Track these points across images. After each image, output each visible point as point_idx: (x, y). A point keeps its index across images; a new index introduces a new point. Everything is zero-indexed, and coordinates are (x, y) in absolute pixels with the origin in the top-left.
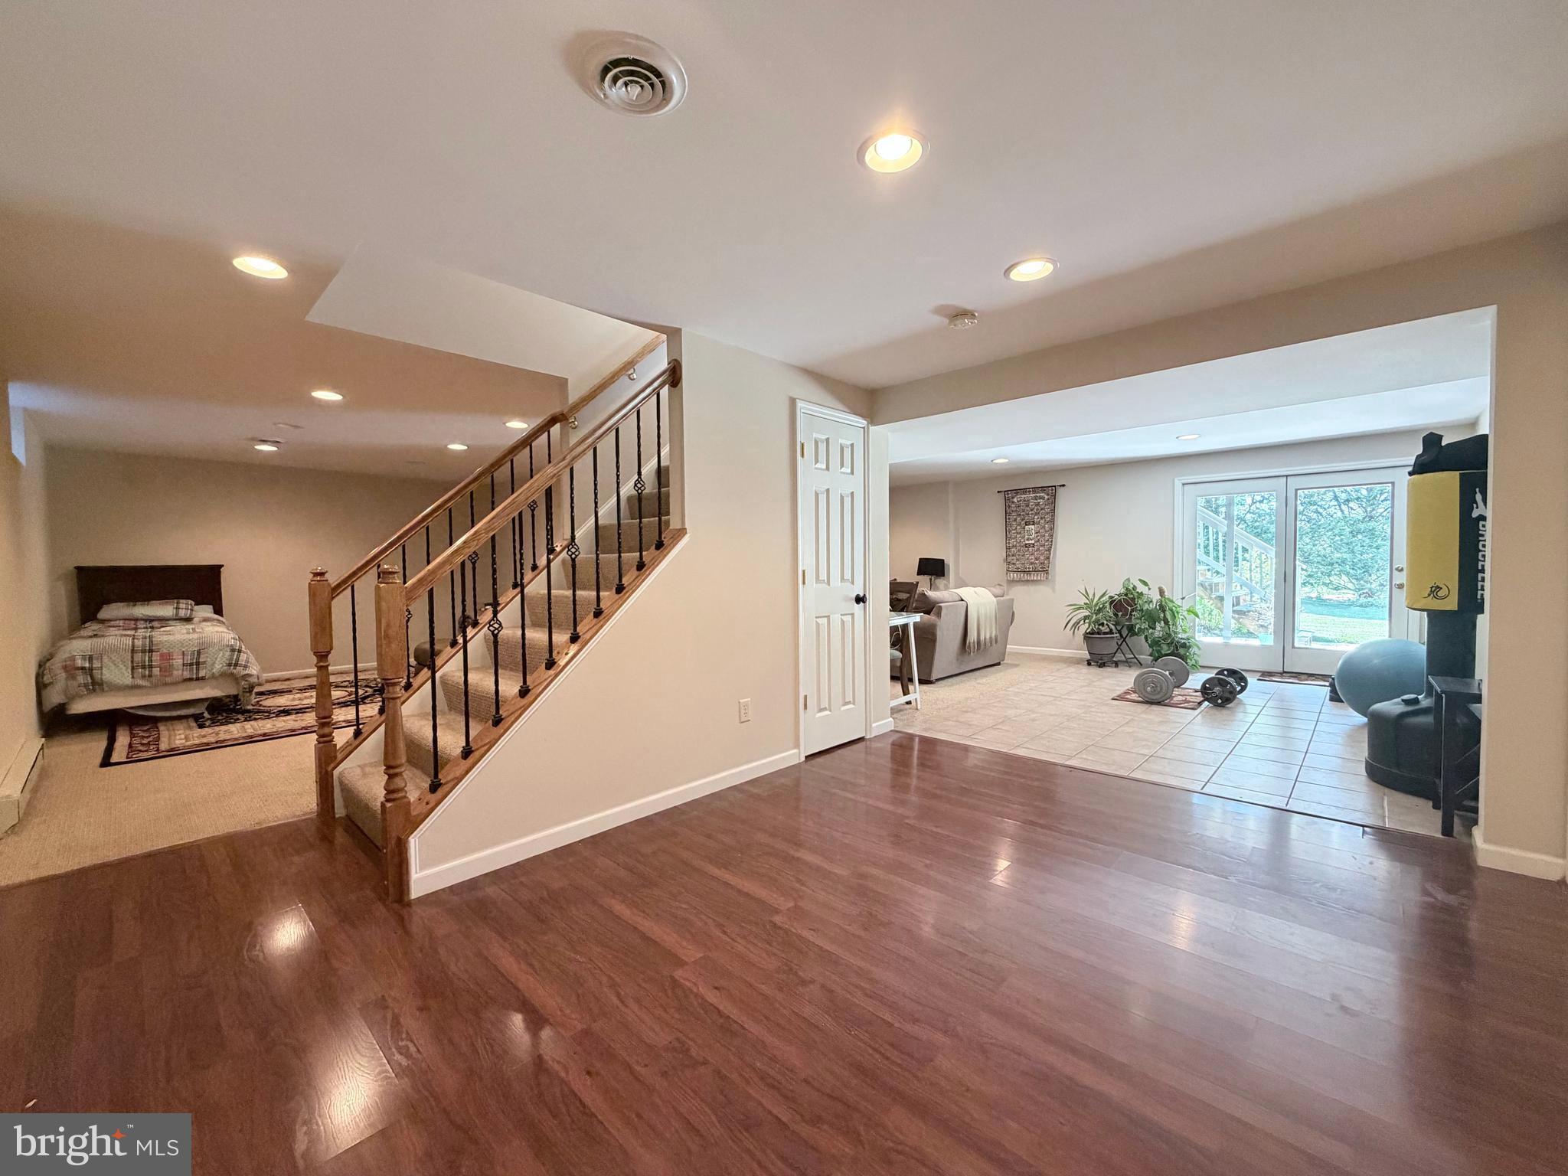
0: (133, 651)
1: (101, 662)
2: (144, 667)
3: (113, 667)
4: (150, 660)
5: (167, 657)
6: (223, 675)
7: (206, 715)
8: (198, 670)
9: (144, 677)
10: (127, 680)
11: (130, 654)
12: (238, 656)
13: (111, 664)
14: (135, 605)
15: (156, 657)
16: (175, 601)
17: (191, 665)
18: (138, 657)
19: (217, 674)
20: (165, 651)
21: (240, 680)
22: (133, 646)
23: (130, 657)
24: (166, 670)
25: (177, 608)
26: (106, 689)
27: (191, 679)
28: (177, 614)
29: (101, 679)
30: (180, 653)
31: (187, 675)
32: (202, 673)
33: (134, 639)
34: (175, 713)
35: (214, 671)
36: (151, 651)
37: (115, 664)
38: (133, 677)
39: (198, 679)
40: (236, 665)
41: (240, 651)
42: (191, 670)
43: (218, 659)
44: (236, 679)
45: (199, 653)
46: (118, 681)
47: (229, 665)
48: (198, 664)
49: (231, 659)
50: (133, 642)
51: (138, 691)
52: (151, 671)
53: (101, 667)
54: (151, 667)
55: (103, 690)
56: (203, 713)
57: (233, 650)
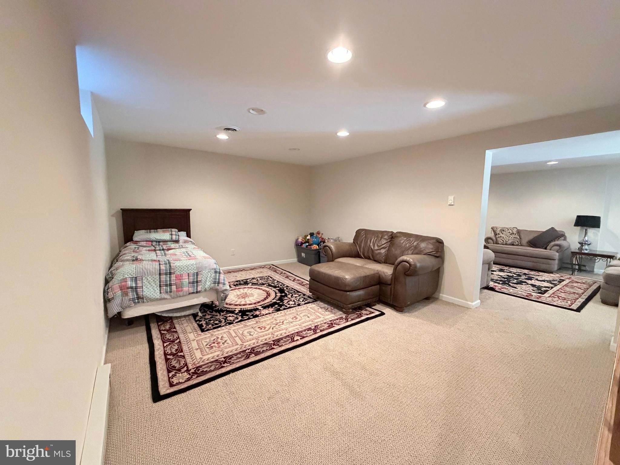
0: (160, 274)
1: (142, 282)
2: (166, 285)
3: (149, 285)
4: (170, 280)
5: (179, 277)
6: (211, 289)
7: (200, 314)
8: (197, 286)
9: (167, 292)
10: (158, 295)
11: (158, 276)
12: (219, 276)
13: (148, 284)
14: (150, 232)
15: (173, 277)
16: (170, 229)
17: (193, 283)
18: (163, 277)
19: (208, 289)
20: (178, 273)
21: (220, 293)
22: (160, 270)
23: (158, 278)
24: (179, 287)
25: (172, 235)
26: (145, 301)
27: (193, 293)
28: (172, 238)
29: (142, 295)
30: (187, 275)
31: (191, 290)
32: (199, 289)
33: (160, 264)
34: (183, 314)
35: (206, 287)
36: (170, 274)
37: (150, 284)
38: (161, 293)
39: (197, 292)
40: (219, 283)
41: (220, 273)
42: (194, 287)
43: (208, 279)
44: (217, 291)
45: (197, 274)
46: (152, 296)
47: (215, 283)
48: (197, 282)
49: (215, 279)
50: (160, 267)
51: (163, 301)
52: (171, 289)
53: (142, 286)
54: (171, 285)
55: (143, 302)
56: (198, 313)
57: (216, 272)
